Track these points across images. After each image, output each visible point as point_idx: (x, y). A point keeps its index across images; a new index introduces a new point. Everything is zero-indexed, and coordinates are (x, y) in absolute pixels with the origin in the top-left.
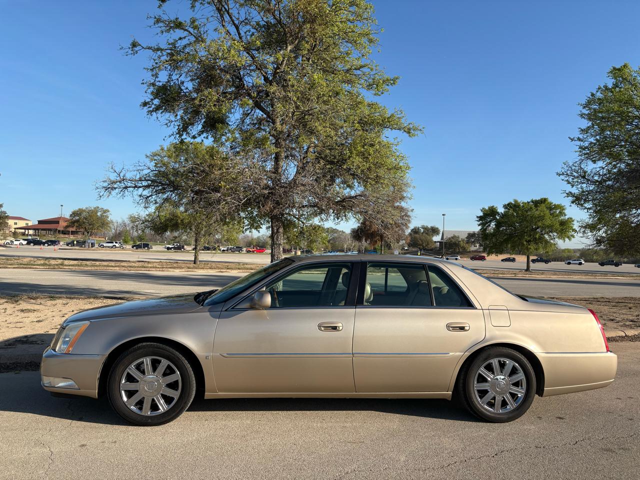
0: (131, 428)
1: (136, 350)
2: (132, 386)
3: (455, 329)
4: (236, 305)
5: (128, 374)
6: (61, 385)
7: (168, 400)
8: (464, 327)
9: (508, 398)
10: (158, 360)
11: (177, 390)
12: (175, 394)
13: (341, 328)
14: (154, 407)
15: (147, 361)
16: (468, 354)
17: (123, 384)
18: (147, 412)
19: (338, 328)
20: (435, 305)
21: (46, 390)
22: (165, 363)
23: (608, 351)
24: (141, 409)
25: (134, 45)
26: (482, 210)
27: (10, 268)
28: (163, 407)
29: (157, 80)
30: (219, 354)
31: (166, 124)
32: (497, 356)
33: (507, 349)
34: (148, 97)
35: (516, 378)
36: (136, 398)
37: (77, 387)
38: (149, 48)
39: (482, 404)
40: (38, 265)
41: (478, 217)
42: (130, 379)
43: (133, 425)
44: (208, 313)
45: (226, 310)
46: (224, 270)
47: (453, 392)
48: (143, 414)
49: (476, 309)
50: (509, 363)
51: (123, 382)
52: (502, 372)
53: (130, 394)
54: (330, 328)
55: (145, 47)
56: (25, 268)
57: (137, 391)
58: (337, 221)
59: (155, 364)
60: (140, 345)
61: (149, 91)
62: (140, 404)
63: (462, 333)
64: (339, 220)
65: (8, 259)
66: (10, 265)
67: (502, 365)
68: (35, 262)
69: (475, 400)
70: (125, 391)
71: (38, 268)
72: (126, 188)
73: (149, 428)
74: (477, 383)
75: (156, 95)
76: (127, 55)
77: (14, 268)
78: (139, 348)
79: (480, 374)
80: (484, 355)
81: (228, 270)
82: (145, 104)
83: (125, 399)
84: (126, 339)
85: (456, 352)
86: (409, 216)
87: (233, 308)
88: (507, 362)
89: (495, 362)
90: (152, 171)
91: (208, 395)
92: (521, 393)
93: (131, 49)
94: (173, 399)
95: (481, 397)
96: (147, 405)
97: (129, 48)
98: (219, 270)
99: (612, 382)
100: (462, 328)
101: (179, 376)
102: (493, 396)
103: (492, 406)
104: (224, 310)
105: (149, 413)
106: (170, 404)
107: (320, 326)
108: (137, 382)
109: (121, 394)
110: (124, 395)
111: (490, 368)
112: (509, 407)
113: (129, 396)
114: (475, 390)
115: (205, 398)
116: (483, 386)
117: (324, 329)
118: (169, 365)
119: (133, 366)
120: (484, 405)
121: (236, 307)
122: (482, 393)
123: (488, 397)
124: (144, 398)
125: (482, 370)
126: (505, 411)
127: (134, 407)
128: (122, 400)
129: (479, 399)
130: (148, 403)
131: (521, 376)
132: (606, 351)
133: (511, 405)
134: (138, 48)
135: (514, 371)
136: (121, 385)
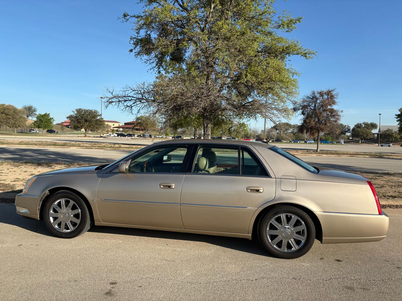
1: (57, 194)
2: (56, 215)
3: (252, 190)
4: (111, 171)
5: (54, 208)
6: (23, 211)
7: (74, 224)
8: (259, 190)
9: (292, 241)
10: (68, 200)
11: (79, 219)
12: (78, 221)
13: (173, 187)
14: (67, 227)
16: (261, 209)
19: (171, 187)
20: (241, 174)
21: (17, 214)
22: (72, 203)
23: (380, 213)
25: (125, 16)
26: (399, 110)
27: (93, 149)
29: (139, 35)
30: (100, 199)
31: (145, 62)
32: (284, 212)
34: (132, 46)
35: (299, 228)
37: (29, 213)
38: (134, 16)
40: (108, 147)
41: (396, 115)
43: (55, 237)
44: (96, 174)
45: (106, 173)
47: (252, 235)
48: (61, 231)
49: (271, 177)
50: (294, 218)
52: (288, 224)
53: (55, 219)
54: (167, 187)
55: (131, 16)
56: (101, 149)
57: (58, 218)
58: (248, 119)
59: (67, 203)
61: (132, 42)
62: (59, 225)
63: (257, 194)
64: (250, 118)
65: (95, 144)
66: (94, 147)
67: (289, 219)
68: (108, 145)
70: (52, 217)
71: (106, 149)
72: (119, 101)
73: (62, 239)
74: (269, 229)
75: (136, 44)
76: (123, 22)
77: (96, 149)
78: (59, 193)
79: (271, 224)
82: (131, 51)
83: (52, 222)
84: (51, 187)
85: (253, 207)
86: (339, 116)
87: (110, 172)
88: (293, 217)
89: (283, 216)
90: (133, 91)
91: (96, 223)
92: (303, 239)
93: (124, 18)
94: (76, 224)
95: (272, 240)
97: (123, 18)
99: (385, 237)
100: (258, 191)
101: (80, 210)
102: (280, 240)
103: (280, 247)
104: (105, 173)
105: (64, 231)
106: (75, 227)
107: (160, 185)
108: (58, 212)
109: (49, 219)
110: (52, 219)
111: (279, 220)
112: (293, 249)
113: (54, 221)
114: (268, 234)
115: (95, 225)
116: (274, 232)
117: (163, 187)
118: (74, 204)
119: (55, 203)
120: (273, 245)
121: (112, 172)
122: (273, 237)
123: (277, 240)
124: (61, 222)
125: (273, 221)
126: (289, 251)
127: (56, 227)
128: (50, 222)
129: (270, 241)
130: (63, 225)
131: (303, 227)
132: (378, 214)
133: (295, 248)
134: (128, 17)
135: (297, 223)
136: (50, 214)
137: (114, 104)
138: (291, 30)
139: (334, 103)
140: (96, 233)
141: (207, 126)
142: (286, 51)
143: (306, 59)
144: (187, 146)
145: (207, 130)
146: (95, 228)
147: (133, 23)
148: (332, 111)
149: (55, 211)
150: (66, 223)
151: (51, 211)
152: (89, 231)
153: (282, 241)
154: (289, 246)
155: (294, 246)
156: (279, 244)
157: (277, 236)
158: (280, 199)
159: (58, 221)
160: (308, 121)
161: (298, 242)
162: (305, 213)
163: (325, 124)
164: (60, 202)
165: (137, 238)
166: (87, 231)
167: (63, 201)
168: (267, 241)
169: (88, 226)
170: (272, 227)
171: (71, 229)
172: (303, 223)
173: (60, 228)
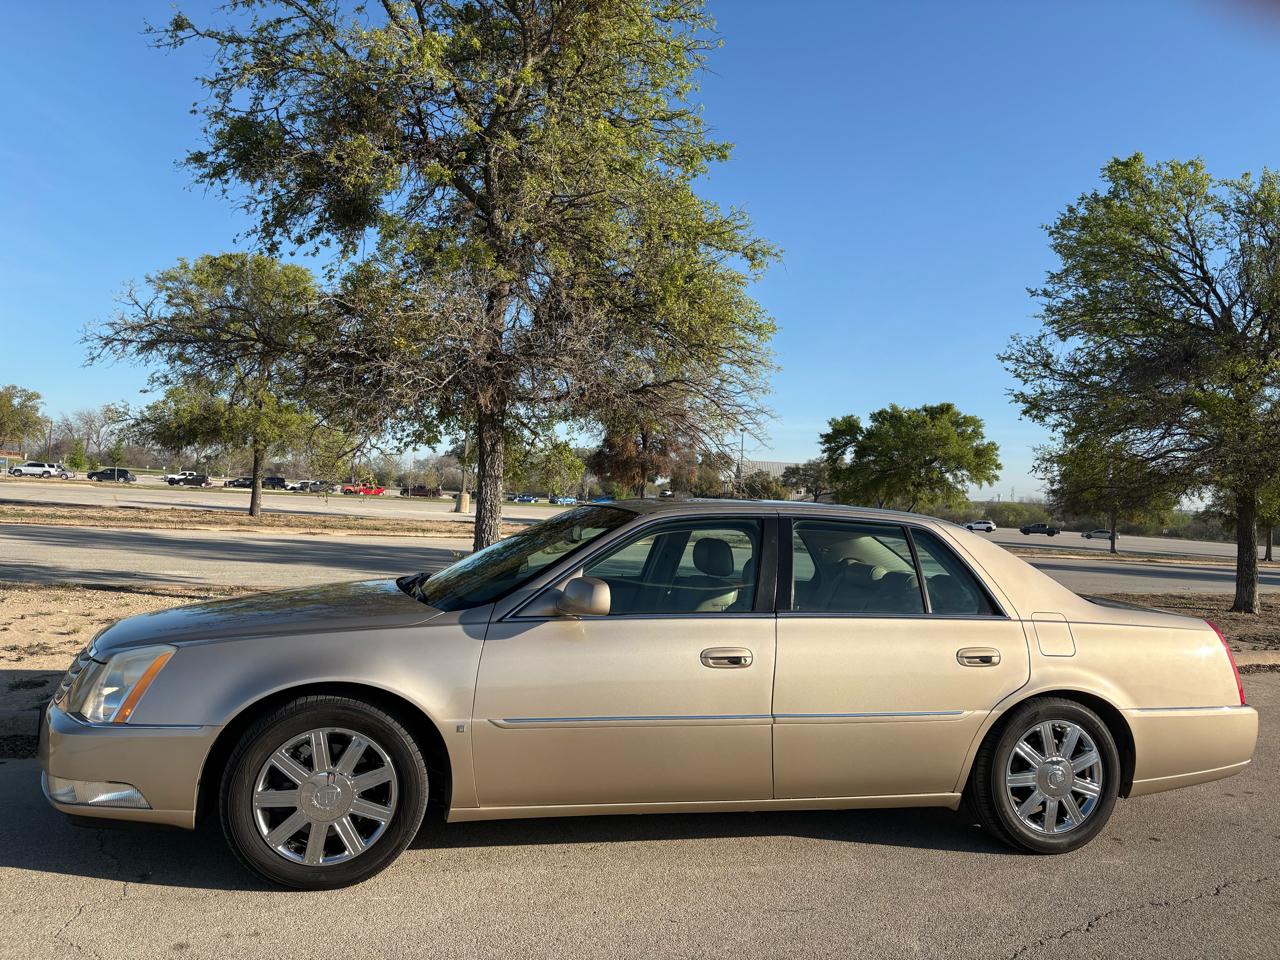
0: (278, 897)
1: (292, 713)
2: (280, 799)
3: (973, 661)
4: (520, 611)
5: (273, 770)
6: (102, 798)
7: (365, 827)
8: (991, 657)
9: (1069, 802)
10: (342, 736)
11: (385, 804)
12: (383, 815)
13: (749, 660)
14: (334, 845)
15: (318, 739)
16: (998, 713)
17: (259, 794)
18: (315, 856)
19: (743, 661)
20: (930, 611)
22: (359, 743)
24: (300, 850)
25: (179, 24)
28: (355, 846)
29: (228, 105)
30: (486, 720)
31: (246, 207)
32: (1049, 717)
33: (1069, 701)
35: (1085, 762)
36: (289, 827)
37: (143, 802)
38: (212, 35)
39: (1020, 817)
41: (822, 436)
42: (277, 780)
44: (460, 628)
45: (500, 621)
46: (317, 531)
47: (963, 793)
48: (306, 862)
49: (1009, 619)
50: (1074, 731)
51: (260, 789)
52: (1058, 750)
53: (276, 817)
54: (726, 661)
55: (202, 31)
57: (293, 810)
59: (339, 744)
60: (302, 701)
61: (215, 129)
62: (299, 841)
63: (987, 670)
67: (1059, 735)
69: (1008, 809)
70: (264, 810)
74: (1012, 773)
75: (227, 139)
76: (158, 47)
79: (1017, 755)
80: (1025, 715)
81: (325, 531)
83: (265, 830)
85: (974, 710)
87: (513, 617)
88: (1069, 729)
89: (1045, 728)
91: (456, 813)
92: (1092, 788)
93: (170, 34)
94: (375, 825)
95: (1019, 803)
96: (316, 841)
97: (167, 31)
98: (308, 530)
99: (1248, 764)
100: (987, 660)
101: (393, 771)
102: (1041, 800)
103: (1041, 821)
104: (495, 619)
105: (321, 859)
106: (369, 837)
107: (705, 657)
108: (294, 787)
110: (262, 819)
111: (1036, 742)
114: (1008, 788)
115: (449, 820)
116: (1023, 780)
117: (717, 663)
118: (368, 746)
120: (1024, 820)
121: (524, 614)
123: (1031, 804)
124: (309, 825)
125: (1022, 747)
128: (258, 830)
129: (1016, 807)
130: (316, 838)
131: (1093, 756)
132: (1240, 704)
133: (1075, 817)
134: (189, 32)
135: (1080, 748)
136: (256, 796)
149: (281, 782)
150: (332, 828)
151: (261, 785)
155: (1074, 813)
160: (618, 440)
163: (664, 453)
170: (1019, 765)
172: (1093, 744)
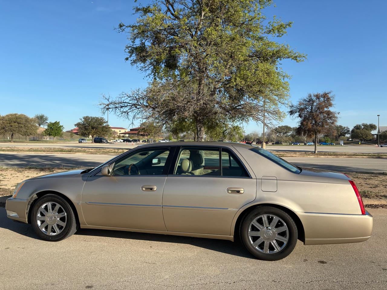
1: (43, 198)
2: (43, 218)
3: (233, 191)
4: (96, 174)
5: (41, 211)
6: (13, 215)
7: (60, 227)
8: (239, 191)
9: (274, 243)
10: (55, 204)
11: (65, 222)
12: (64, 224)
13: (155, 189)
14: (53, 231)
16: (242, 210)
18: (49, 233)
19: (153, 189)
20: (222, 175)
22: (58, 206)
23: (364, 213)
25: (121, 26)
27: (98, 154)
29: (134, 44)
30: (84, 202)
31: (141, 69)
32: (266, 213)
34: (128, 55)
35: (282, 229)
37: (18, 217)
38: (130, 26)
39: (254, 246)
40: (112, 152)
43: (44, 240)
44: (81, 178)
47: (234, 236)
48: (47, 234)
49: (252, 178)
50: (276, 219)
52: (270, 225)
53: (43, 222)
54: (149, 189)
55: (127, 26)
56: (105, 154)
58: (241, 122)
59: (53, 206)
61: (127, 50)
62: (46, 228)
64: (242, 121)
65: (99, 150)
66: (99, 152)
67: (270, 220)
68: (112, 150)
71: (110, 154)
72: (116, 107)
73: (49, 242)
74: (251, 231)
76: (119, 32)
77: (100, 154)
78: (45, 197)
79: (253, 226)
82: (127, 59)
83: (39, 225)
85: (234, 208)
88: (274, 218)
89: (265, 218)
90: (129, 97)
91: (82, 226)
92: (285, 240)
94: (62, 227)
95: (254, 241)
97: (119, 28)
99: (369, 238)
101: (66, 214)
102: (262, 241)
103: (262, 248)
104: (90, 176)
105: (51, 234)
106: (61, 230)
107: (142, 188)
108: (44, 216)
109: (37, 222)
110: (39, 223)
111: (260, 221)
112: (275, 250)
113: (41, 224)
114: (249, 236)
115: (81, 228)
116: (255, 234)
117: (145, 190)
118: (60, 207)
119: (42, 207)
120: (256, 247)
122: (255, 239)
123: (259, 241)
124: (48, 225)
125: (254, 222)
126: (272, 252)
127: (44, 230)
128: (37, 225)
129: (252, 243)
130: (49, 228)
131: (285, 228)
132: (361, 214)
133: (277, 249)
134: (124, 27)
135: (279, 225)
136: (37, 217)
137: (111, 110)
138: (282, 35)
139: (330, 105)
140: (84, 236)
141: (200, 130)
142: (276, 55)
143: (297, 62)
144: (170, 148)
145: (200, 133)
146: (81, 231)
147: (128, 33)
148: (329, 113)
149: (42, 214)
150: (52, 227)
151: (39, 215)
152: (76, 234)
153: (264, 242)
154: (271, 248)
155: (276, 247)
156: (261, 246)
157: (258, 238)
158: (260, 200)
159: (45, 224)
160: (305, 123)
161: (280, 244)
162: (287, 214)
163: (322, 126)
164: (46, 206)
165: (123, 240)
166: (75, 234)
167: (49, 204)
168: (249, 243)
169: (74, 228)
170: (254, 229)
171: (58, 232)
172: (285, 224)
173: (47, 231)
